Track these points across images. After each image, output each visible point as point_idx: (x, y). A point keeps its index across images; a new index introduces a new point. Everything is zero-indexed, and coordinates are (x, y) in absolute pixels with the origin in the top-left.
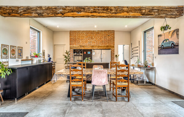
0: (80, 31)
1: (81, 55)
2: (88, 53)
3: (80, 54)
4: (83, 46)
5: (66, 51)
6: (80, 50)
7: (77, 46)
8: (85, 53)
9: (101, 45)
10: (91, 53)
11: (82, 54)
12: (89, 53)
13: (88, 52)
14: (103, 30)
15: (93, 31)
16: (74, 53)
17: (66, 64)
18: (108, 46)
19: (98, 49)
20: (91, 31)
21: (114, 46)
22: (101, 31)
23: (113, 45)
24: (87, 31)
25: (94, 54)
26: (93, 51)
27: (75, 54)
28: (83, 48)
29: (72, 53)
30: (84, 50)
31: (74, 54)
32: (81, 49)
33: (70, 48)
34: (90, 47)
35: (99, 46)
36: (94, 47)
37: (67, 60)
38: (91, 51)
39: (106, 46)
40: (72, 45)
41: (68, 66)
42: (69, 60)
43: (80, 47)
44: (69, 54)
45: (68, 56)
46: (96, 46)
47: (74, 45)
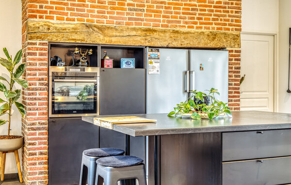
1: (92, 76)
2: (124, 66)
3: (89, 70)
4: (101, 29)
5: (5, 50)
6: (84, 48)
7: (67, 26)
8: (109, 62)
9: (186, 30)
10: (140, 64)
11: (97, 70)
12: (128, 64)
13: (124, 61)
16: (54, 63)
18: (214, 36)
19: (175, 44)
21: (238, 36)
23: (235, 33)
25: (155, 71)
26: (148, 53)
27: (60, 69)
28: (99, 39)
29: (38, 62)
31: (53, 69)
32: (89, 41)
33: (29, 33)
34: (134, 33)
35: (177, 32)
36: (156, 35)
37: (6, 100)
38: (137, 54)
39: (207, 31)
40: (41, 17)
41: (10, 137)
42: (18, 105)
43: (85, 30)
44: (16, 67)
45: (13, 82)
46: (165, 32)
47: (52, 18)
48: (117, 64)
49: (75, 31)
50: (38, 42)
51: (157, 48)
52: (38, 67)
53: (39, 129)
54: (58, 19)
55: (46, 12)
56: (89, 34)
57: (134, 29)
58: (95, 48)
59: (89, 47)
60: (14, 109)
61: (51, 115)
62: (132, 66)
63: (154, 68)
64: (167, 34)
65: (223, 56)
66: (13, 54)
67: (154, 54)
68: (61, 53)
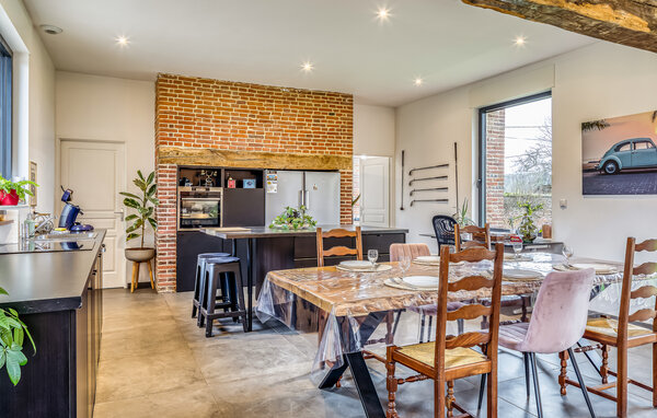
0: (212, 82)
1: (216, 195)
2: (246, 186)
3: (212, 190)
4: (225, 154)
5: (139, 172)
6: (210, 170)
7: (194, 152)
8: (232, 183)
9: (302, 154)
10: (260, 184)
11: (221, 190)
12: (250, 184)
13: (246, 181)
14: (311, 89)
15: (272, 89)
16: (182, 184)
17: (134, 236)
18: (327, 159)
19: (292, 167)
20: (262, 87)
21: (350, 159)
22: (303, 92)
23: (347, 156)
24: (241, 84)
25: (273, 191)
26: (267, 175)
27: (188, 188)
28: (223, 163)
29: (168, 185)
30: (227, 170)
31: (181, 189)
33: (161, 158)
34: (254, 157)
35: (293, 156)
36: (274, 159)
37: (141, 216)
38: (258, 175)
39: (321, 155)
40: (171, 144)
41: (143, 249)
42: (151, 220)
43: (210, 154)
44: (149, 187)
45: (146, 200)
46: (282, 156)
47: (181, 145)
48: (240, 184)
49: (201, 154)
50: (168, 165)
51: (275, 170)
52: (168, 187)
53: (168, 241)
54: (186, 145)
55: (175, 140)
56: (214, 158)
57: (254, 154)
58: (219, 170)
59: (214, 170)
60: (147, 224)
61: (179, 229)
62: (253, 186)
63: (272, 188)
64: (285, 158)
65: (336, 177)
66: (146, 177)
67: (273, 175)
68: (189, 175)
